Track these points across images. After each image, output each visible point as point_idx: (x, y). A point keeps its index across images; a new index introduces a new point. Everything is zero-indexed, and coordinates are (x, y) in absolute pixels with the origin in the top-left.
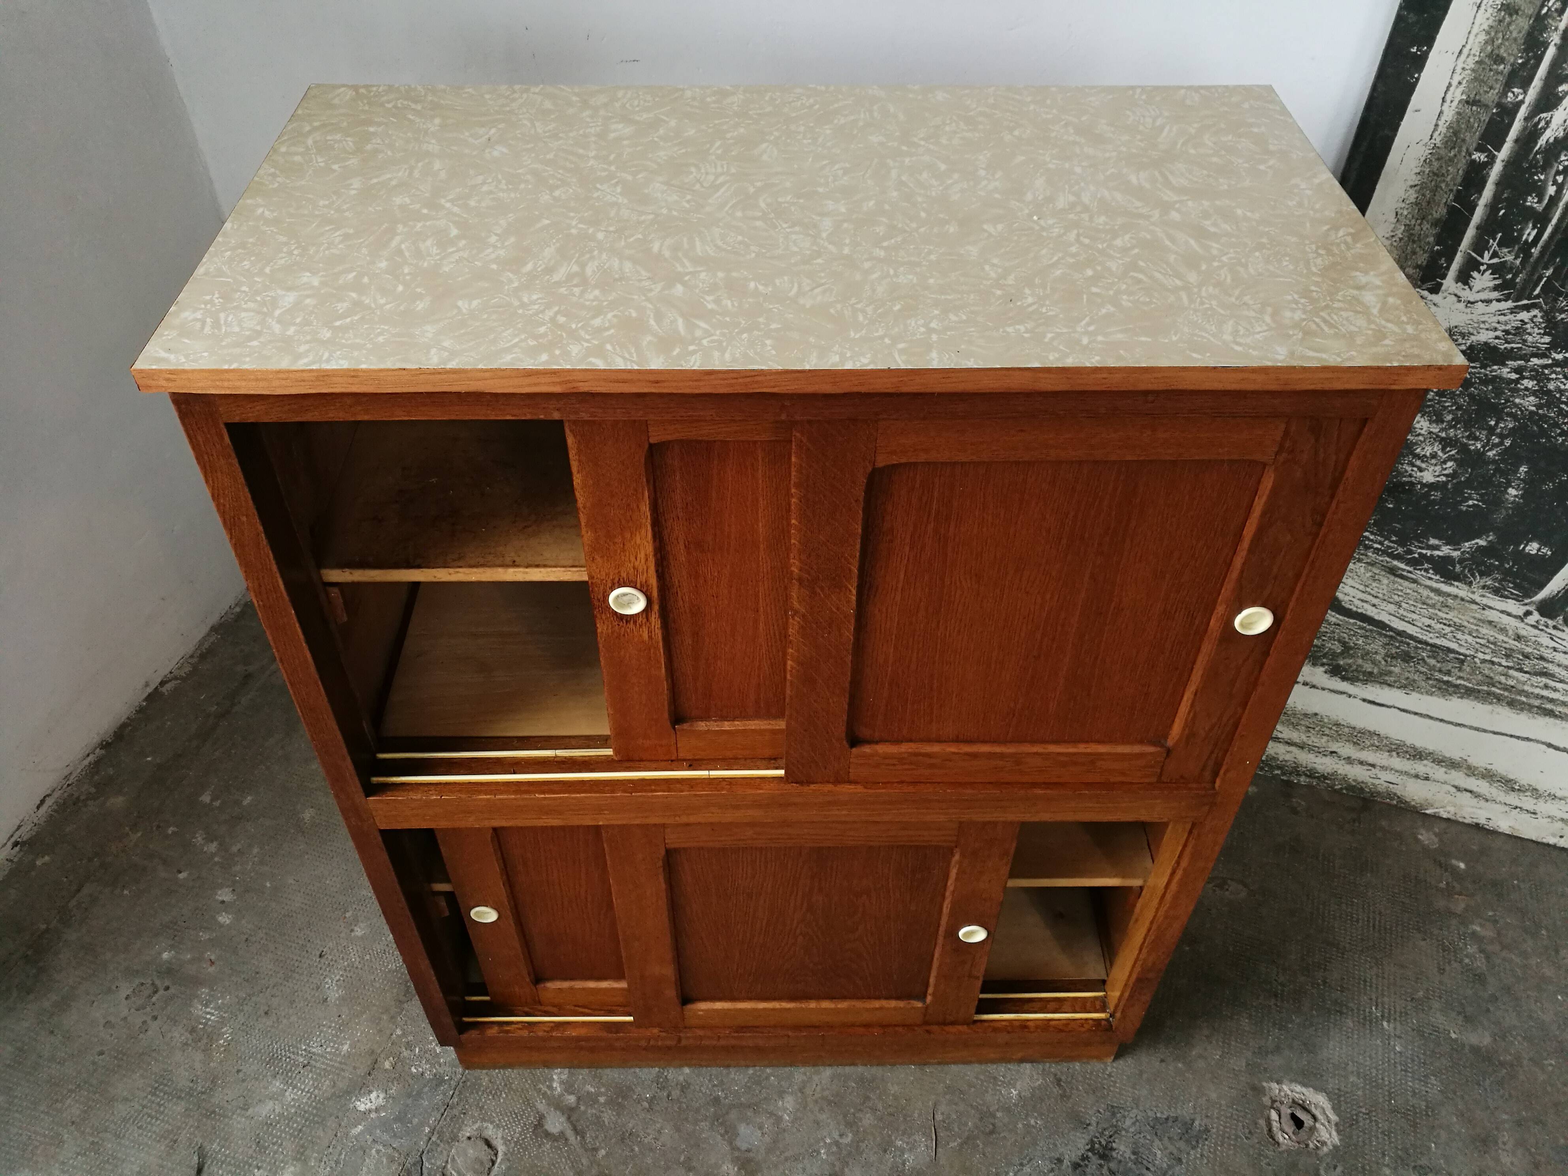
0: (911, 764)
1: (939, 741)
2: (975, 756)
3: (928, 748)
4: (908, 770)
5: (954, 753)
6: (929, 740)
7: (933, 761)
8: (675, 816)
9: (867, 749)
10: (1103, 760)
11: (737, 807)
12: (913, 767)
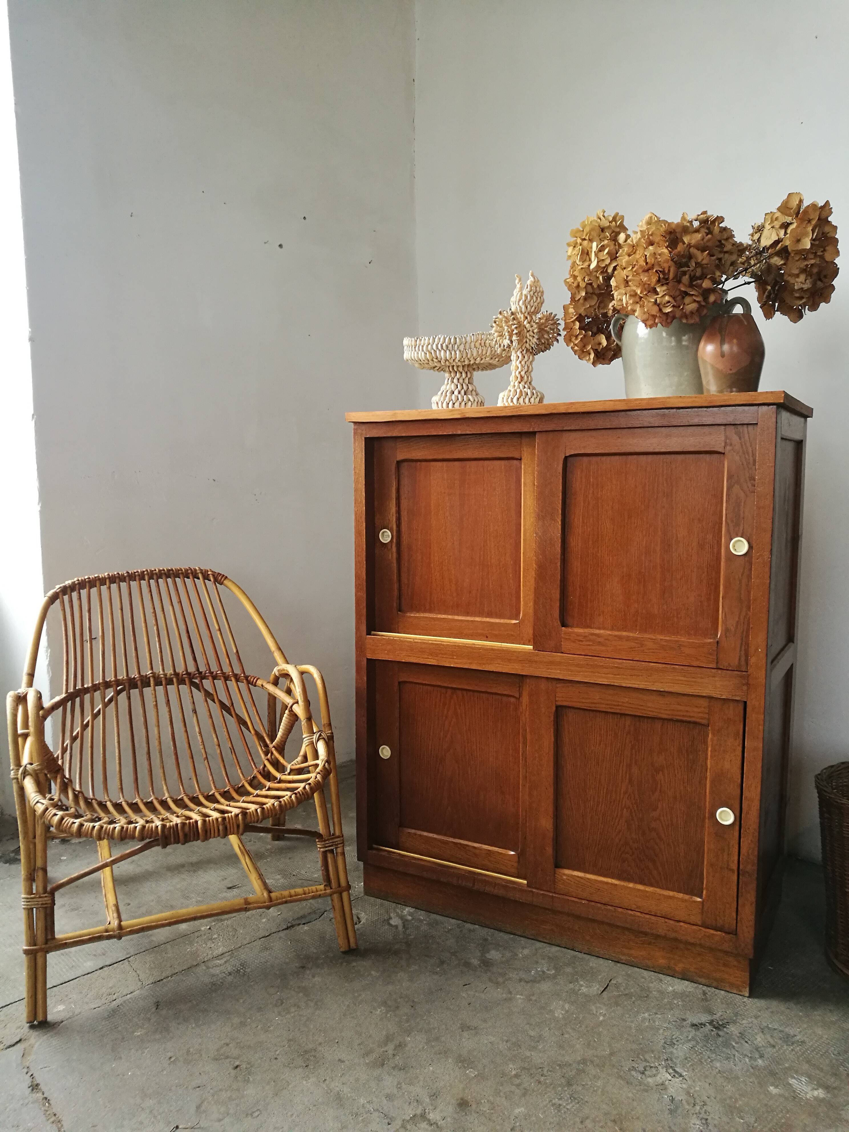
0: (590, 640)
1: (604, 628)
2: (620, 638)
3: (597, 631)
4: (589, 645)
5: (610, 635)
6: (599, 628)
7: (599, 640)
8: (484, 664)
9: (570, 630)
10: (685, 646)
11: (510, 660)
12: (591, 643)
